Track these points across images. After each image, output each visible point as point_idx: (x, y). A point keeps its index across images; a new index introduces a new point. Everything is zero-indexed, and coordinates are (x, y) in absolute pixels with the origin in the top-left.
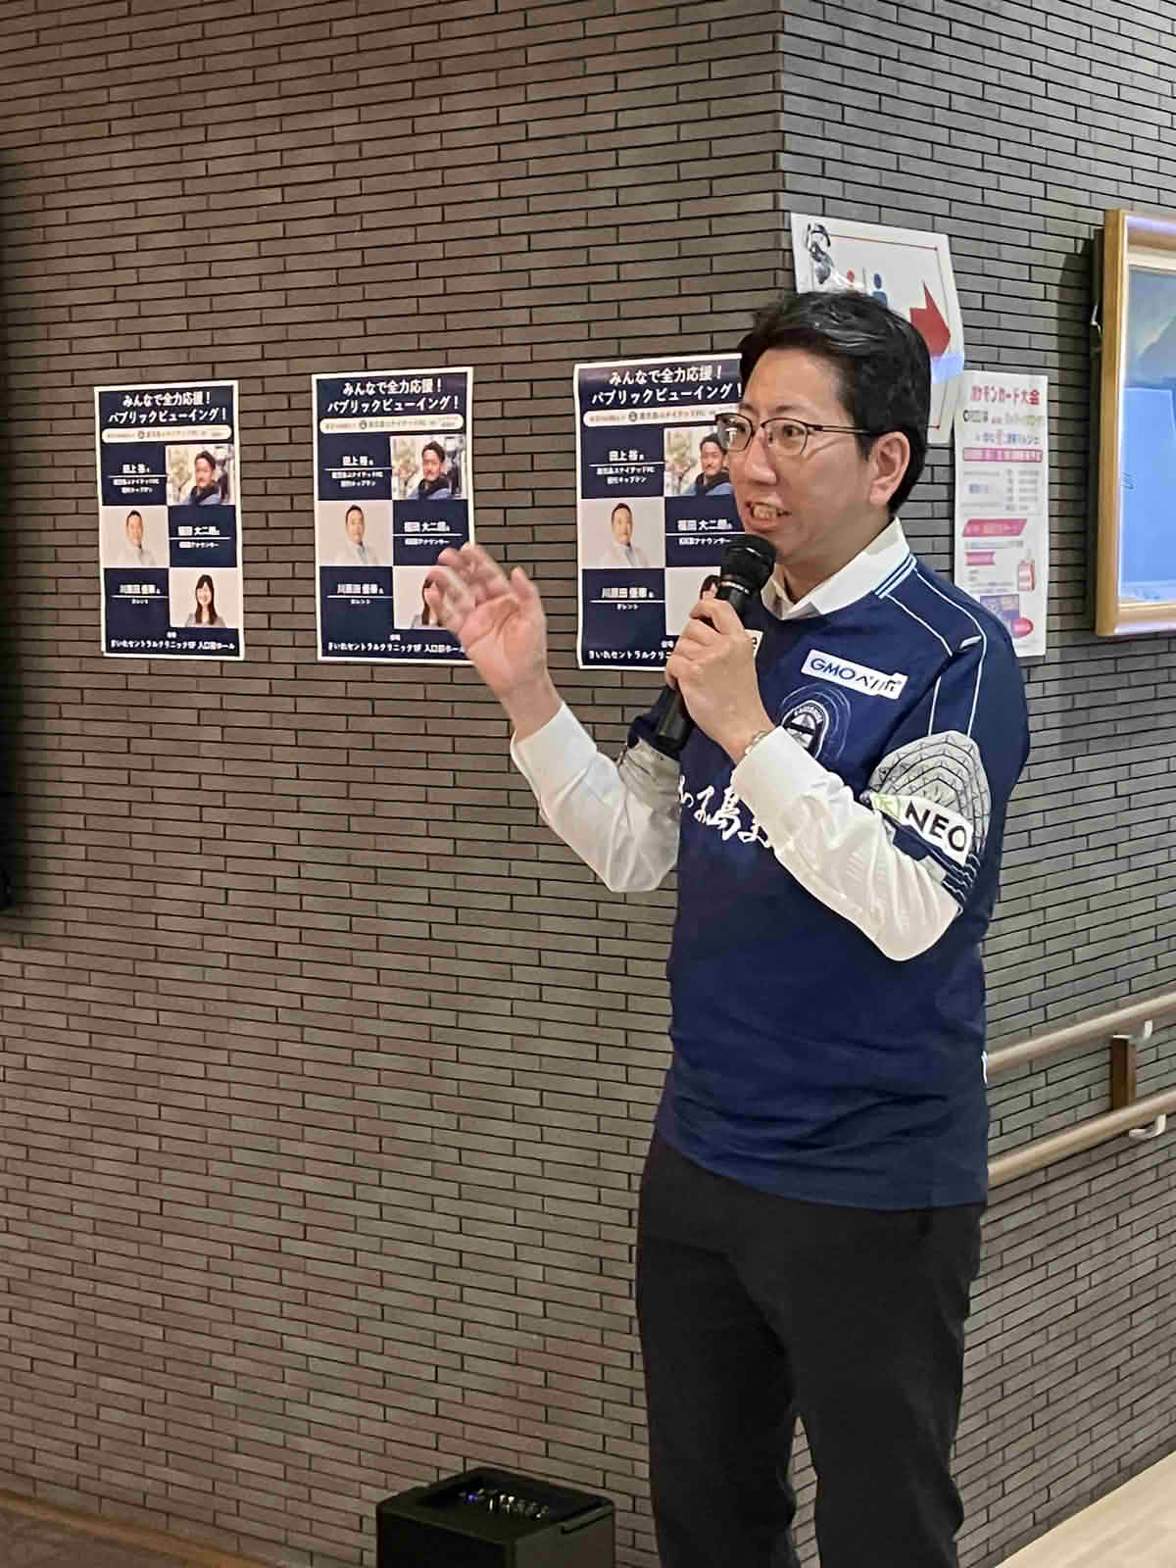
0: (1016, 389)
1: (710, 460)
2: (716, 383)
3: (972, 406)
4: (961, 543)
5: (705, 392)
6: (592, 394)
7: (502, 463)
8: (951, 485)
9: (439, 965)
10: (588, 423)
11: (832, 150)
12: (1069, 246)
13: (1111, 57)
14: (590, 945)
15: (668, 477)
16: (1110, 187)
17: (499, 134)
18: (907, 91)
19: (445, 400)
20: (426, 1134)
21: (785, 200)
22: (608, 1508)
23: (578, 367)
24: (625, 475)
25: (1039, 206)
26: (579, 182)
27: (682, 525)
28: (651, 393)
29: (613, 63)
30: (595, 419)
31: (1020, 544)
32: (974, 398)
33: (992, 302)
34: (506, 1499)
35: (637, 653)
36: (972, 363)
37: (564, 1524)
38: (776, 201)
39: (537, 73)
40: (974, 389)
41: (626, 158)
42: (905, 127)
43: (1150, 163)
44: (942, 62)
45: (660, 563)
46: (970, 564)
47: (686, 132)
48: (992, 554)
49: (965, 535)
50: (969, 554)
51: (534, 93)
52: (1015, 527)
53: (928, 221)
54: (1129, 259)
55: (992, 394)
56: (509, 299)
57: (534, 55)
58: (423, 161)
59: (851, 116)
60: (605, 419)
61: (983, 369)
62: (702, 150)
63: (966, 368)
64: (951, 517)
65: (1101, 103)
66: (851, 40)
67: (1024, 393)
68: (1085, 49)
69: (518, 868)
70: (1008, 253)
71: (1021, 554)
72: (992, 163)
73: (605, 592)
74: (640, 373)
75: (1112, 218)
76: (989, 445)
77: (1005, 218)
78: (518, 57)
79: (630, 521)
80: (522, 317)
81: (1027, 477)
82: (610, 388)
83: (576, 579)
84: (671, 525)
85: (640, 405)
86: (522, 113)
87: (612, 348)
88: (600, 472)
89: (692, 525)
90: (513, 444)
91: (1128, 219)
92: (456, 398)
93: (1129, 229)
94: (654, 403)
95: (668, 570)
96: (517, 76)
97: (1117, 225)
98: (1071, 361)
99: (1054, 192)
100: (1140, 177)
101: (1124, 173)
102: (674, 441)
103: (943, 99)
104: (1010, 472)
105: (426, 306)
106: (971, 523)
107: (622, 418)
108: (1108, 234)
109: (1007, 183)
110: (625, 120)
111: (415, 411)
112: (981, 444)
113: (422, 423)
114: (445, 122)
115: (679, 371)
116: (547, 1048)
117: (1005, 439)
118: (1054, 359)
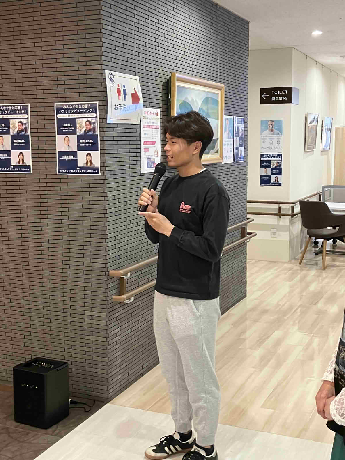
0: (153, 112)
1: (87, 126)
2: (88, 109)
3: (144, 115)
4: (143, 146)
5: (86, 111)
6: (59, 110)
7: (37, 126)
8: (140, 133)
9: (23, 243)
10: (58, 117)
11: (113, 56)
12: (164, 80)
13: (171, 38)
14: (60, 238)
15: (77, 130)
16: (172, 68)
17: (35, 49)
18: (129, 43)
19: (23, 111)
20: (21, 283)
21: (103, 67)
22: (66, 365)
23: (56, 104)
24: (67, 129)
25: (158, 71)
26: (55, 61)
27: (81, 141)
28: (73, 110)
29: (62, 34)
30: (60, 116)
31: (155, 147)
32: (145, 114)
33: (148, 92)
34: (43, 364)
35: (71, 171)
36: (144, 106)
37: (57, 369)
38: (101, 67)
39: (44, 35)
40: (145, 112)
41: (66, 55)
42: (129, 52)
43: (180, 62)
44: (137, 37)
45: (76, 150)
46: (144, 151)
47: (80, 50)
48: (149, 149)
49: (144, 144)
50: (144, 149)
51: (43, 40)
52: (153, 143)
53: (135, 73)
54: (177, 84)
55: (148, 113)
56: (38, 88)
57: (43, 31)
58: (16, 55)
59: (117, 48)
60: (62, 116)
61: (146, 107)
62: (84, 54)
63: (143, 107)
64: (141, 141)
65: (170, 49)
66: (117, 31)
67: (155, 113)
68: (167, 36)
69: (43, 221)
70: (151, 81)
71: (155, 149)
72: (148, 61)
73: (63, 157)
74: (70, 106)
75: (173, 75)
76: (148, 124)
77: (151, 73)
78: (39, 31)
79: (69, 140)
80: (42, 92)
81: (156, 132)
82: (63, 109)
83: (56, 153)
84: (78, 141)
85: (71, 113)
86: (41, 44)
87: (63, 100)
88: (61, 128)
89: (83, 141)
90: (39, 122)
91: (177, 75)
92: (26, 111)
93: (177, 77)
94: (74, 113)
95: (78, 152)
96: (40, 36)
97: (174, 76)
98: (165, 106)
99: (160, 68)
100: (178, 66)
101: (175, 65)
102: (79, 122)
103: (137, 46)
104: (152, 131)
105: (18, 89)
106: (145, 142)
107: (66, 116)
108: (172, 78)
109: (151, 66)
110: (65, 47)
111: (16, 114)
112: (146, 124)
113: (17, 116)
114: (22, 46)
115: (80, 106)
116: (50, 262)
117: (151, 123)
118: (161, 106)
